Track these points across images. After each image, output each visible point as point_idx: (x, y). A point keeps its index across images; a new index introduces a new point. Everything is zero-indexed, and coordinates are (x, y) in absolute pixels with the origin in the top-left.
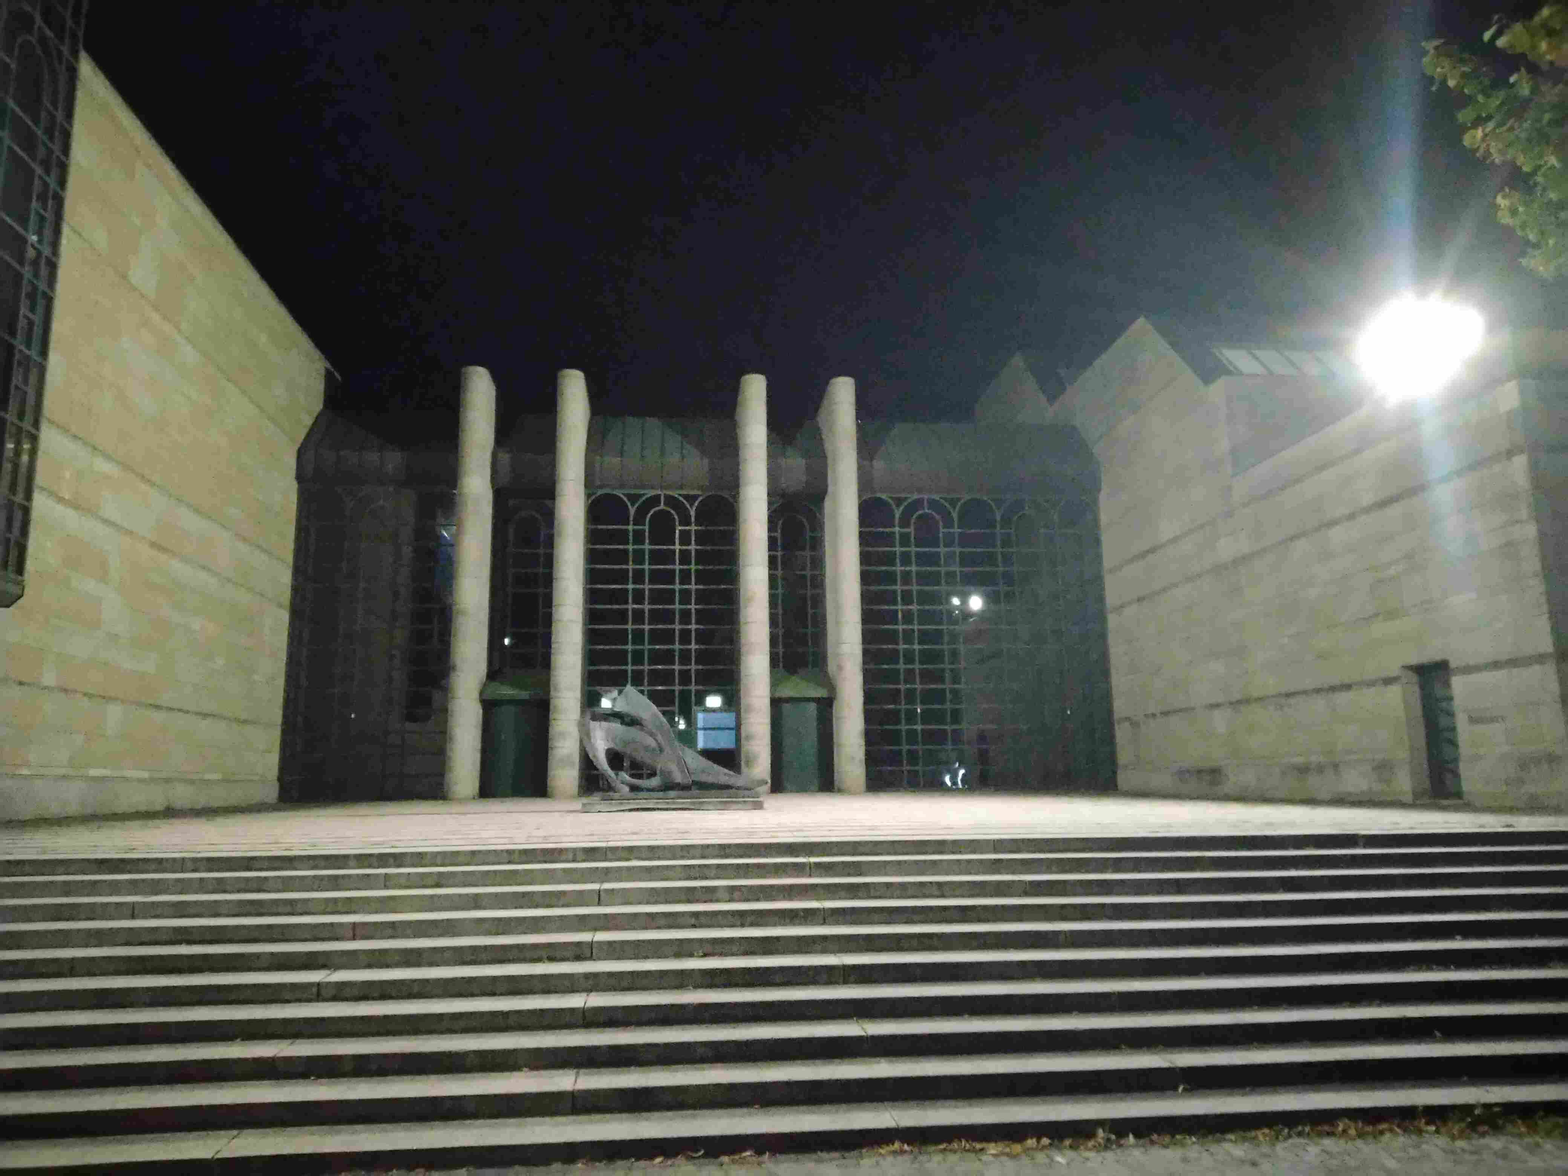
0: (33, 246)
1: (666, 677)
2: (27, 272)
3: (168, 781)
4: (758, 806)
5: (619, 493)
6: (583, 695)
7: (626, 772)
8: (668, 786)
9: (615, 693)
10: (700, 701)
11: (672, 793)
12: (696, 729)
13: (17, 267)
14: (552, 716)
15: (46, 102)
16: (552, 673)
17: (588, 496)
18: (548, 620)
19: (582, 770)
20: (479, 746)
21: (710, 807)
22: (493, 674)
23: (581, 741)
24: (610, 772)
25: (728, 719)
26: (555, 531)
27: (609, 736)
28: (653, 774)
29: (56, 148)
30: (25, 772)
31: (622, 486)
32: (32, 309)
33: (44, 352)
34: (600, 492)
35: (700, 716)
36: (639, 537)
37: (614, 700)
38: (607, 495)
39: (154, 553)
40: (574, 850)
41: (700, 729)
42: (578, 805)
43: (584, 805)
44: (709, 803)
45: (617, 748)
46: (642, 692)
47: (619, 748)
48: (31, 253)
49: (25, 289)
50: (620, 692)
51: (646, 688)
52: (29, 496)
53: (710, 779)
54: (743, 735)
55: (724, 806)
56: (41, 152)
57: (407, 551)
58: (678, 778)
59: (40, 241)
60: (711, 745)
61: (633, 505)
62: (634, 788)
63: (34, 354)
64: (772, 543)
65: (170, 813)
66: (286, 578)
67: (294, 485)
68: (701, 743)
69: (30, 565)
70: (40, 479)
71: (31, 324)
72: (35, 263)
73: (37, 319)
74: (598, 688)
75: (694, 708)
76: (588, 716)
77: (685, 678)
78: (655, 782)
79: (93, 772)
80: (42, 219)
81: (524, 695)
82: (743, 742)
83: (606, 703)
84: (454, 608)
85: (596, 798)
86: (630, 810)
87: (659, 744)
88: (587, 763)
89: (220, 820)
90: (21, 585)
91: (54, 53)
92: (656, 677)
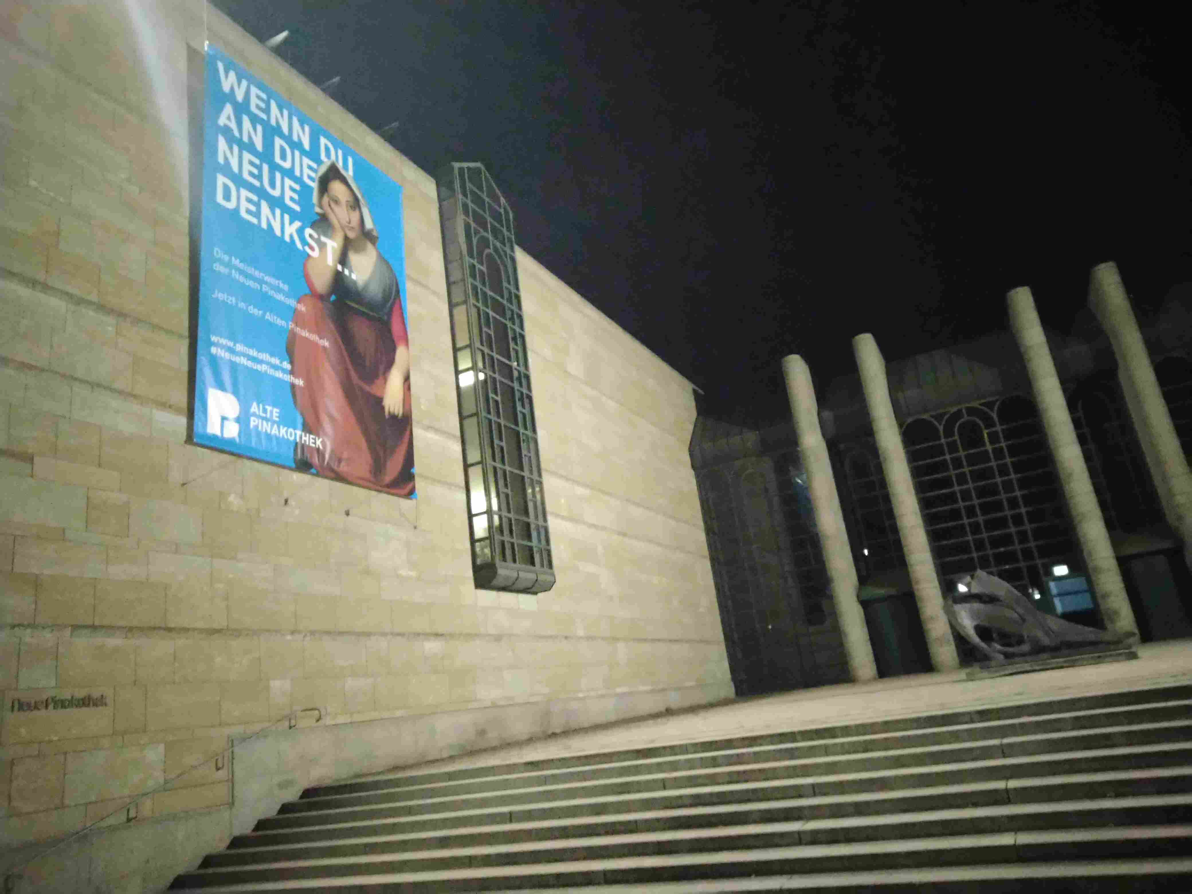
0: (516, 369)
1: (1011, 557)
2: (516, 385)
3: (663, 690)
4: (1133, 656)
5: (925, 416)
6: (940, 584)
7: (996, 642)
8: (1038, 650)
9: (968, 578)
10: (1049, 573)
11: (1045, 656)
12: (1052, 597)
13: (510, 383)
14: (919, 604)
15: (505, 284)
16: (910, 569)
17: (900, 425)
18: (895, 530)
19: (958, 647)
20: (867, 637)
21: (1085, 663)
22: (863, 580)
23: (949, 621)
24: (983, 645)
25: (1080, 583)
26: (882, 459)
27: (974, 615)
28: (1020, 641)
29: (515, 308)
30: (581, 695)
31: (926, 411)
32: (523, 406)
33: (534, 430)
34: (910, 420)
35: (1052, 585)
36: (953, 448)
37: (968, 585)
38: (916, 422)
39: (621, 538)
40: (969, 713)
41: (1055, 596)
42: (963, 674)
43: (967, 674)
44: (1083, 659)
45: (982, 623)
46: (991, 573)
47: (986, 624)
48: (516, 374)
49: (517, 395)
50: (972, 577)
51: (994, 569)
52: (545, 520)
53: (1079, 638)
54: (1098, 595)
55: (1098, 660)
56: (508, 314)
57: (776, 500)
58: (1046, 641)
59: (518, 365)
60: (1071, 608)
61: (940, 424)
62: (1007, 656)
63: (529, 433)
64: (1077, 424)
65: (669, 712)
66: (702, 536)
67: (693, 472)
68: (1059, 608)
69: (555, 562)
70: (549, 508)
71: (524, 415)
72: (519, 379)
73: (526, 411)
74: (952, 576)
75: (1044, 579)
76: (950, 602)
77: (1028, 554)
78: (1025, 648)
79: (619, 690)
80: (517, 352)
81: (892, 591)
82: (1100, 601)
83: (962, 588)
84: (820, 535)
85: (976, 669)
86: (1011, 674)
87: (1020, 615)
88: (960, 640)
89: (703, 714)
90: (553, 575)
91: (502, 253)
92: (1000, 559)
